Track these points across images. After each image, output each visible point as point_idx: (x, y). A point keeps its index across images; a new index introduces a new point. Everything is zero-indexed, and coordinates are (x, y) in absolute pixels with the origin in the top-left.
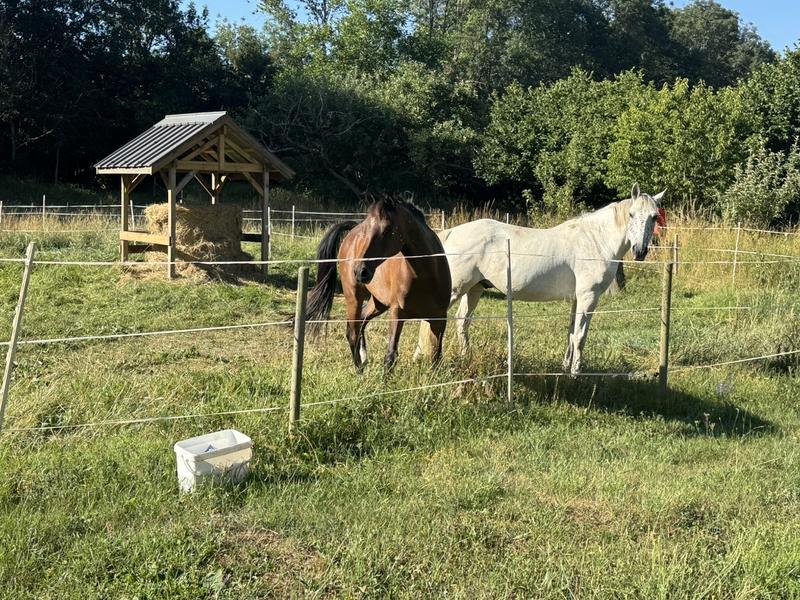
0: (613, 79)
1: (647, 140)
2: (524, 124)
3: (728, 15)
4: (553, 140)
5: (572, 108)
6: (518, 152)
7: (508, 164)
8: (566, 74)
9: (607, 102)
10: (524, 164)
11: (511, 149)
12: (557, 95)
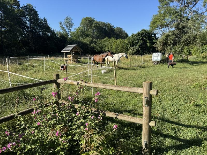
0: (111, 39)
1: (117, 46)
2: (101, 44)
3: (121, 29)
4: (104, 46)
5: (106, 42)
6: (100, 48)
7: (99, 49)
8: (105, 38)
9: (111, 41)
10: (101, 49)
11: (99, 47)
12: (104, 41)
